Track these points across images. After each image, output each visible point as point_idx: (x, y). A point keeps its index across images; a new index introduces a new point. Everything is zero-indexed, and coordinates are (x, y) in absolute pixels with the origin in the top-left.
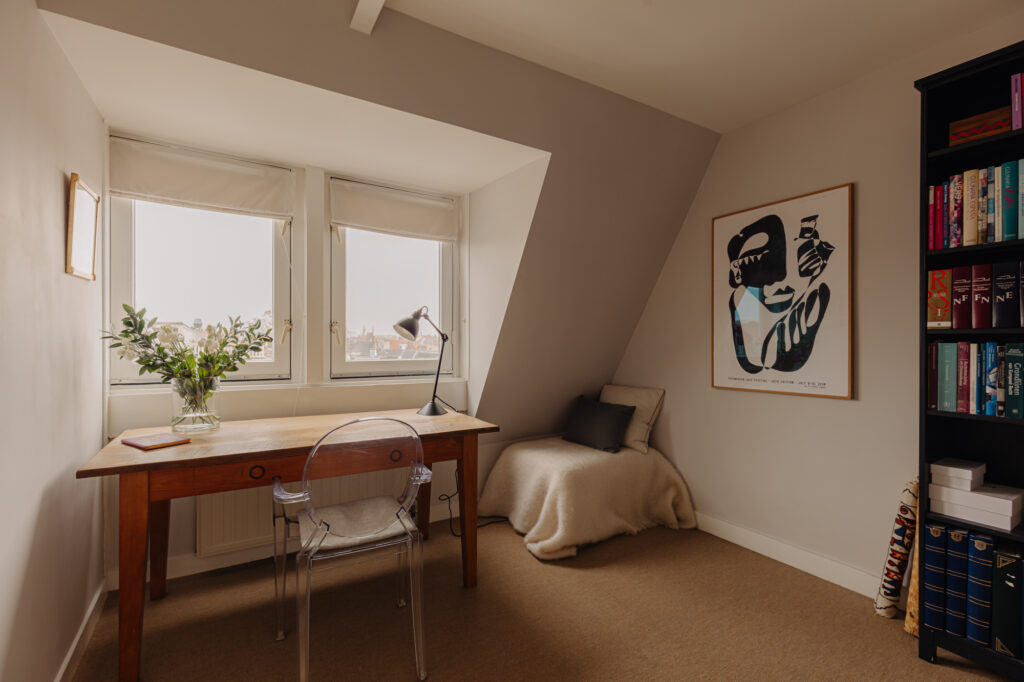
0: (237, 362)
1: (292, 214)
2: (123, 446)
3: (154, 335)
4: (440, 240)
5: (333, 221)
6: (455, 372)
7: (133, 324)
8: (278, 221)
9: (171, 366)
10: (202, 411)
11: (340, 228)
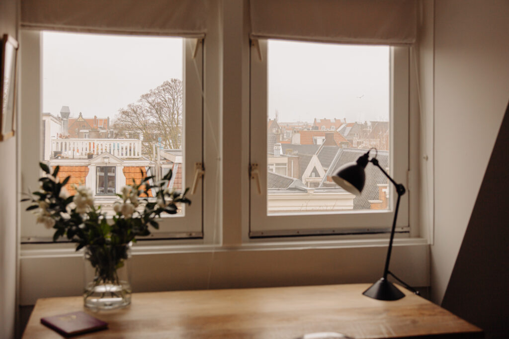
0: (149, 224)
1: (205, 31)
2: (42, 327)
3: (70, 199)
4: (391, 44)
5: (253, 33)
6: (413, 230)
7: (52, 188)
8: (190, 40)
9: (85, 233)
10: (113, 283)
11: (261, 41)
